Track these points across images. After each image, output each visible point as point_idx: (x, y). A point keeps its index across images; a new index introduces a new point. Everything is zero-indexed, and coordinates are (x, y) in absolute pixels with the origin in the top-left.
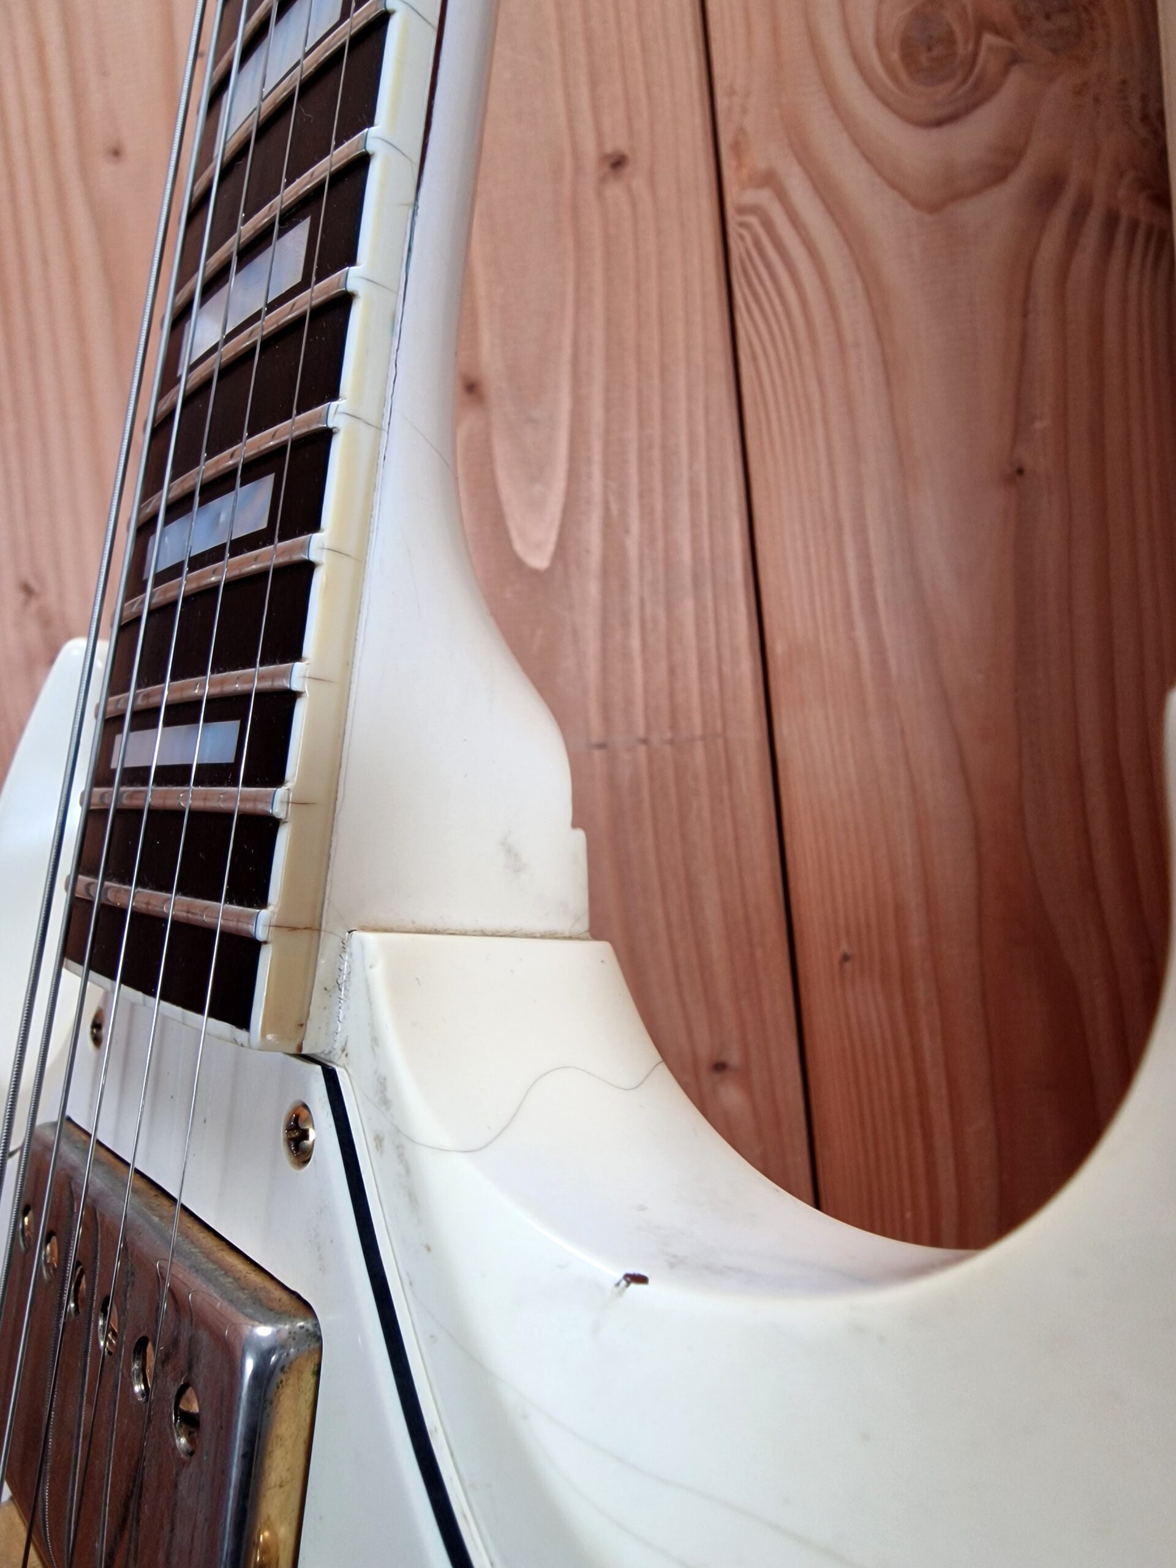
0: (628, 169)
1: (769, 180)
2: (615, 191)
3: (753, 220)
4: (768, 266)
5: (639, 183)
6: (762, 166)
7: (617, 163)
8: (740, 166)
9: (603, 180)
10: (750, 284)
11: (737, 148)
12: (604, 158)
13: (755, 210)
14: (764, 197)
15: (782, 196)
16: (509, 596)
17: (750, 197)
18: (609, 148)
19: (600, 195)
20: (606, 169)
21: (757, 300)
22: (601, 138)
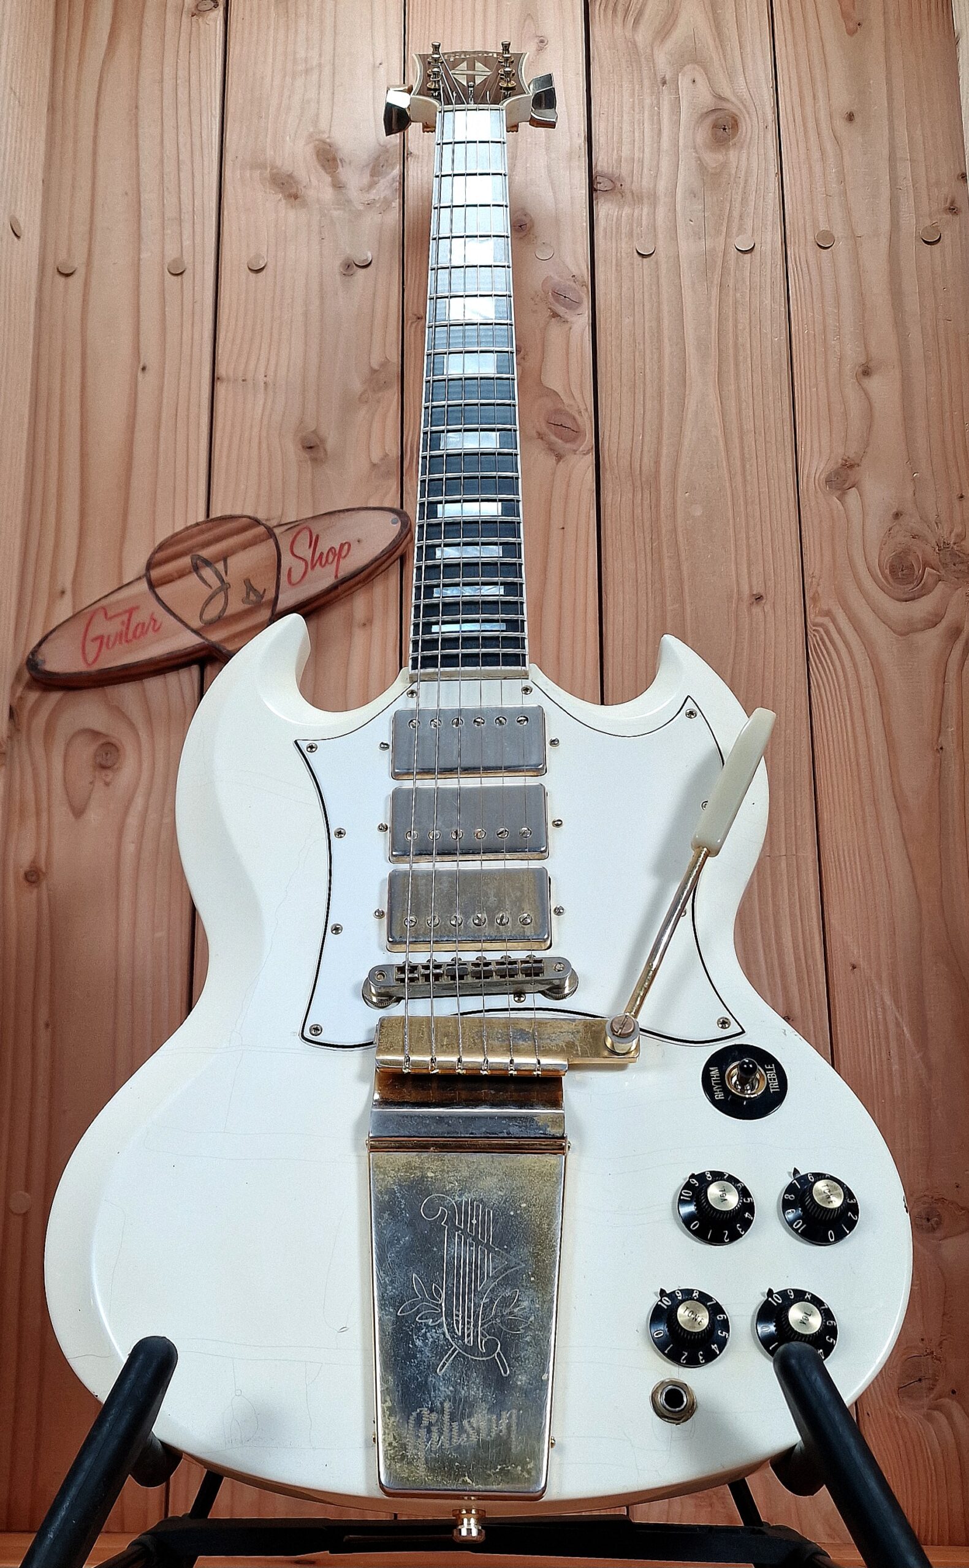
0: (764, 601)
1: (828, 613)
2: (756, 610)
3: (821, 630)
4: (827, 649)
5: (768, 608)
6: (826, 608)
7: (759, 598)
8: (815, 607)
9: (751, 604)
10: (818, 656)
11: (815, 599)
12: (752, 595)
13: (821, 625)
14: (826, 620)
15: (834, 621)
17: (820, 620)
18: (754, 592)
19: (749, 610)
20: (753, 600)
21: (821, 662)
22: (751, 587)
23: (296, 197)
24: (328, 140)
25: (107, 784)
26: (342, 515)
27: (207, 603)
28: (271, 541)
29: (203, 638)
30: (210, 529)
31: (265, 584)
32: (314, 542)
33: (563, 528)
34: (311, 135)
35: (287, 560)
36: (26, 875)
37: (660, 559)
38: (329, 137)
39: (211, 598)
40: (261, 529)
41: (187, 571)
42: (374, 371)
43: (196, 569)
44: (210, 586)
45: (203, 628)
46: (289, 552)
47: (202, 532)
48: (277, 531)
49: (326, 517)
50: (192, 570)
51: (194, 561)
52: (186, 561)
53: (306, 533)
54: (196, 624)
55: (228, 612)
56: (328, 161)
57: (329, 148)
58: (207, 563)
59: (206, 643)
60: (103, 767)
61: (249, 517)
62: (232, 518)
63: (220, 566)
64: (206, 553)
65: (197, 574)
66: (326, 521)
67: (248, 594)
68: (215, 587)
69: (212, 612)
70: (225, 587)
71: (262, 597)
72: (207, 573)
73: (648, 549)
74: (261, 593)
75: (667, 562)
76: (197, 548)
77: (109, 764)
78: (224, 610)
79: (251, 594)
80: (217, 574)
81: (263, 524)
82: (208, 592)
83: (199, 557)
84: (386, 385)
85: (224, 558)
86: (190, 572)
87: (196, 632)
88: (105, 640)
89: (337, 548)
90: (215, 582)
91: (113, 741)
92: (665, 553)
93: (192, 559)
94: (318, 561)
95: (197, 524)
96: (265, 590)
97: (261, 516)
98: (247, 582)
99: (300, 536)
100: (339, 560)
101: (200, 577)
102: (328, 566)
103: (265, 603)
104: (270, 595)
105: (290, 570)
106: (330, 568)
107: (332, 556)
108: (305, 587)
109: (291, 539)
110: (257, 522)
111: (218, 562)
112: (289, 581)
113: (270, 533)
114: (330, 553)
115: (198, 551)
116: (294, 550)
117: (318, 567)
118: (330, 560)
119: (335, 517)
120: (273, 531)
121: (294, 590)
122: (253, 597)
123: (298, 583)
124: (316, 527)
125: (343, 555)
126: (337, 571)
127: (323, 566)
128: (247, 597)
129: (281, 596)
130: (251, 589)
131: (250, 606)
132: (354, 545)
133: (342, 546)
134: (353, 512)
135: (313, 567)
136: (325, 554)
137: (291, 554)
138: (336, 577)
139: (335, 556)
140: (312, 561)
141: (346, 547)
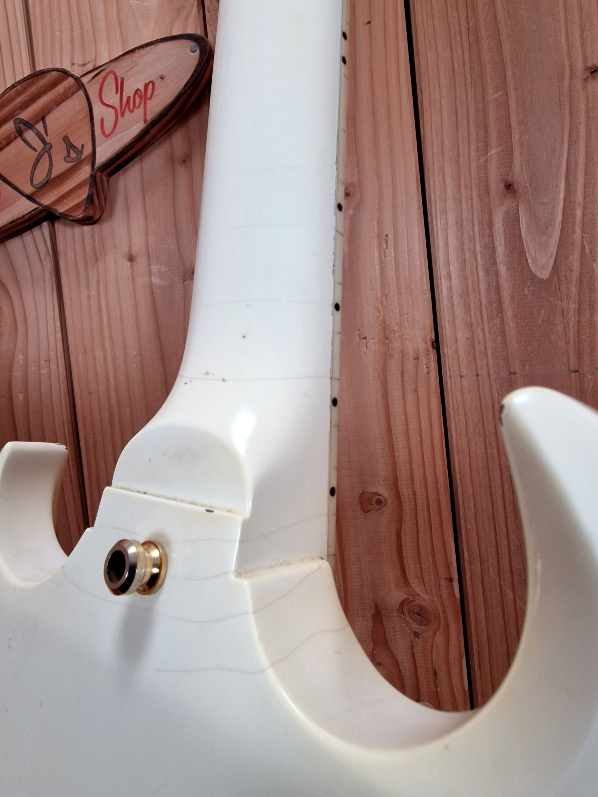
2: (593, 85)
7: (595, 71)
9: (586, 80)
12: (587, 68)
16: (526, 293)
18: (590, 64)
19: (585, 88)
20: (588, 74)
22: (585, 58)
26: (142, 52)
27: (35, 167)
28: (81, 92)
30: (26, 89)
33: (369, 22)
35: (98, 109)
37: (478, 42)
40: (70, 81)
41: (13, 136)
43: (20, 133)
44: (35, 149)
45: (35, 192)
47: (19, 94)
48: (85, 80)
49: (128, 56)
50: (17, 135)
51: (17, 125)
52: (10, 126)
53: (111, 78)
54: (29, 189)
58: (29, 125)
59: (40, 208)
61: (57, 70)
63: (40, 127)
64: (26, 115)
65: (22, 138)
66: (128, 60)
67: (68, 152)
68: (39, 150)
69: (40, 176)
70: (47, 148)
71: (81, 152)
72: (30, 135)
73: (464, 30)
74: (80, 148)
75: (485, 43)
76: (18, 112)
78: (50, 170)
79: (72, 151)
80: (39, 135)
82: (35, 155)
83: (21, 121)
85: (42, 117)
86: (16, 138)
87: (30, 198)
89: (141, 87)
90: (38, 145)
92: (483, 32)
93: (14, 124)
95: (13, 86)
96: (83, 146)
97: (66, 66)
98: (66, 139)
99: (107, 81)
100: (145, 103)
101: (25, 141)
102: (136, 111)
103: (85, 159)
104: (88, 150)
105: (102, 121)
106: (139, 112)
107: (138, 100)
108: (119, 136)
109: (98, 86)
110: (65, 74)
111: (37, 122)
112: (103, 132)
113: (79, 84)
114: (137, 96)
115: (18, 114)
116: (103, 97)
117: (127, 113)
118: (137, 104)
119: (135, 55)
120: (81, 81)
121: (109, 142)
122: (73, 155)
123: (112, 133)
124: (120, 69)
125: (149, 96)
126: (145, 114)
127: (132, 112)
128: (69, 155)
129: (98, 150)
130: (70, 146)
131: (72, 164)
132: (158, 83)
133: (146, 86)
134: (152, 47)
135: (123, 114)
136: (132, 96)
137: (100, 104)
138: (145, 121)
139: (141, 99)
140: (121, 106)
141: (150, 86)
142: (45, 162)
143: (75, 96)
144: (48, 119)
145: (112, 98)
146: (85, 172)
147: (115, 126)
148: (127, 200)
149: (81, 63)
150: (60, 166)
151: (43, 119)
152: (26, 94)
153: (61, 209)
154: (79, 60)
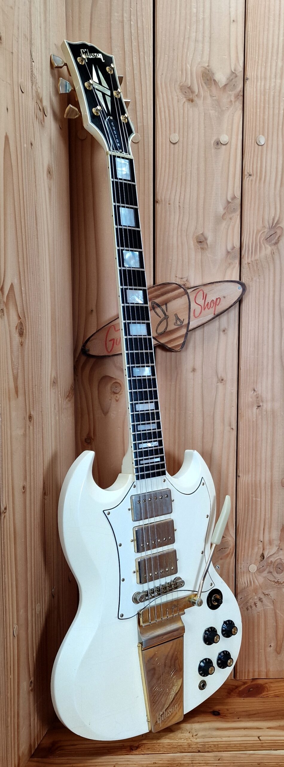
23: (192, 101)
24: (207, 68)
25: (117, 401)
26: (217, 284)
27: (159, 325)
28: (186, 296)
29: (158, 341)
30: (159, 289)
31: (184, 316)
32: (205, 297)
34: (199, 64)
35: (193, 305)
36: (85, 439)
38: (208, 66)
39: (161, 322)
40: (182, 290)
42: (229, 202)
43: (154, 308)
44: (160, 317)
45: (157, 336)
46: (194, 301)
47: (156, 291)
48: (189, 291)
49: (210, 285)
50: (152, 309)
51: (153, 304)
53: (201, 293)
54: (154, 334)
55: (168, 329)
56: (208, 80)
57: (208, 72)
58: (159, 306)
60: (115, 393)
61: (176, 284)
62: (169, 284)
63: (164, 307)
64: (158, 301)
65: (154, 310)
66: (210, 287)
67: (176, 321)
68: (162, 318)
69: (161, 329)
70: (166, 317)
71: (183, 322)
72: (158, 310)
74: (182, 320)
76: (154, 298)
77: (118, 392)
78: (166, 328)
79: (178, 321)
80: (163, 310)
81: (182, 288)
82: (160, 319)
83: (155, 302)
84: (234, 210)
85: (166, 303)
87: (155, 338)
88: (115, 341)
89: (215, 300)
90: (163, 316)
91: (118, 381)
93: (151, 303)
94: (207, 306)
95: (153, 286)
96: (184, 319)
97: (182, 283)
98: (176, 315)
99: (199, 294)
100: (215, 306)
101: (156, 312)
102: (211, 309)
103: (185, 325)
104: (186, 322)
105: (194, 310)
106: (212, 310)
107: (212, 304)
108: (201, 318)
109: (195, 295)
110: (180, 286)
111: (163, 305)
112: (194, 315)
113: (187, 293)
114: (212, 303)
115: (154, 300)
116: (196, 300)
117: (206, 309)
118: (212, 307)
119: (214, 285)
120: (187, 291)
121: (196, 320)
122: (179, 323)
123: (198, 316)
124: (206, 289)
125: (217, 304)
126: (215, 311)
127: (209, 309)
128: (176, 323)
129: (191, 323)
130: (178, 319)
131: (178, 327)
132: (222, 299)
133: (217, 299)
134: (222, 283)
135: (204, 309)
136: (210, 303)
137: (195, 303)
138: (214, 314)
139: (214, 304)
140: (204, 306)
141: (219, 300)
142: (164, 323)
143: (183, 297)
144: (168, 305)
145: (200, 301)
146: (183, 331)
147: (200, 314)
148: (195, 342)
149: (181, 277)
150: (172, 327)
151: (166, 304)
152: (159, 291)
153: (170, 346)
154: (179, 276)
